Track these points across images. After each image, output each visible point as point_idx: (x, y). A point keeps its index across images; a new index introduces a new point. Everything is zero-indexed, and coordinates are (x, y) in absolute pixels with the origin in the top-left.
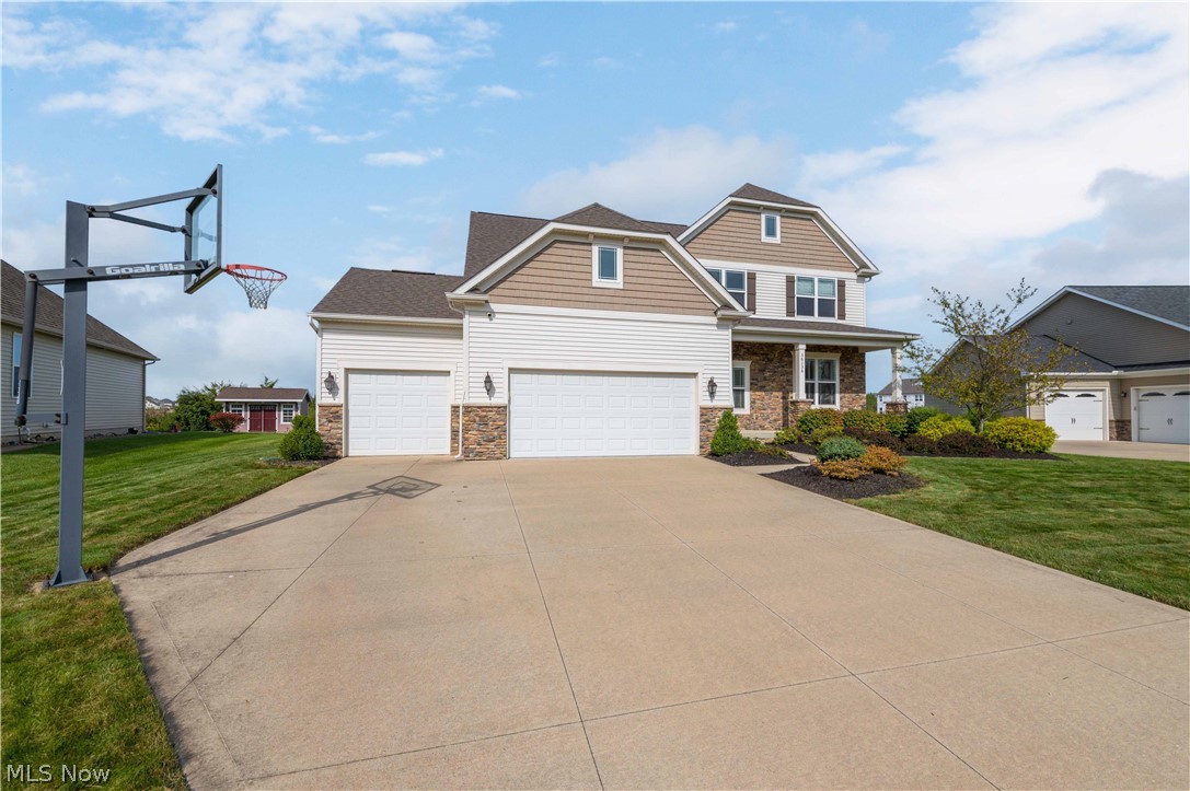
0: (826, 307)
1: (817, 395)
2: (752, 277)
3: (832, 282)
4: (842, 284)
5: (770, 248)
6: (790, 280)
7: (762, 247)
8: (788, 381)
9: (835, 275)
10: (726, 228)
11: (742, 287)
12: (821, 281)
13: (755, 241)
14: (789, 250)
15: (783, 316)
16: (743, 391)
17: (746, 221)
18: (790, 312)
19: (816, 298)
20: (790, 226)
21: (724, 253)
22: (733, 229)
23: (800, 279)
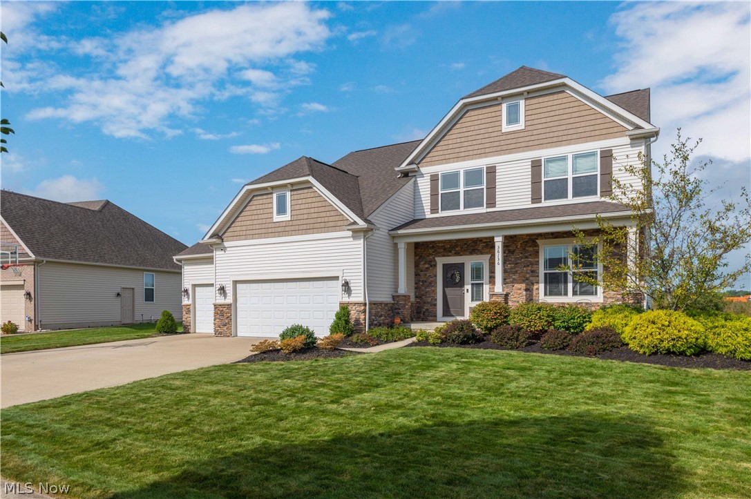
0: (584, 186)
1: (570, 286)
2: (492, 171)
3: (593, 154)
4: (607, 156)
5: (513, 136)
6: (536, 165)
7: (504, 137)
8: (532, 272)
9: (597, 146)
10: (464, 130)
11: (481, 183)
12: (576, 157)
13: (495, 134)
14: (535, 132)
15: (528, 204)
16: (483, 284)
17: (486, 116)
18: (536, 198)
19: (570, 177)
20: (538, 106)
21: (462, 154)
22: (472, 128)
23: (549, 161)
